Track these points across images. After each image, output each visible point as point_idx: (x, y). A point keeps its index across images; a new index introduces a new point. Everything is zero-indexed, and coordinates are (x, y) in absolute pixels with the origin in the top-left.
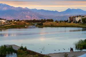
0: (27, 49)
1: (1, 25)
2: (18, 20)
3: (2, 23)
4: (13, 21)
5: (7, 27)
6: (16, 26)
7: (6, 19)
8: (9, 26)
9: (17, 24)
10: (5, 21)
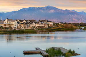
0: (75, 53)
1: (48, 28)
2: (65, 23)
3: (49, 26)
4: (60, 23)
5: (54, 29)
6: (63, 29)
7: (53, 22)
8: (56, 29)
9: (64, 27)
10: (52, 24)
